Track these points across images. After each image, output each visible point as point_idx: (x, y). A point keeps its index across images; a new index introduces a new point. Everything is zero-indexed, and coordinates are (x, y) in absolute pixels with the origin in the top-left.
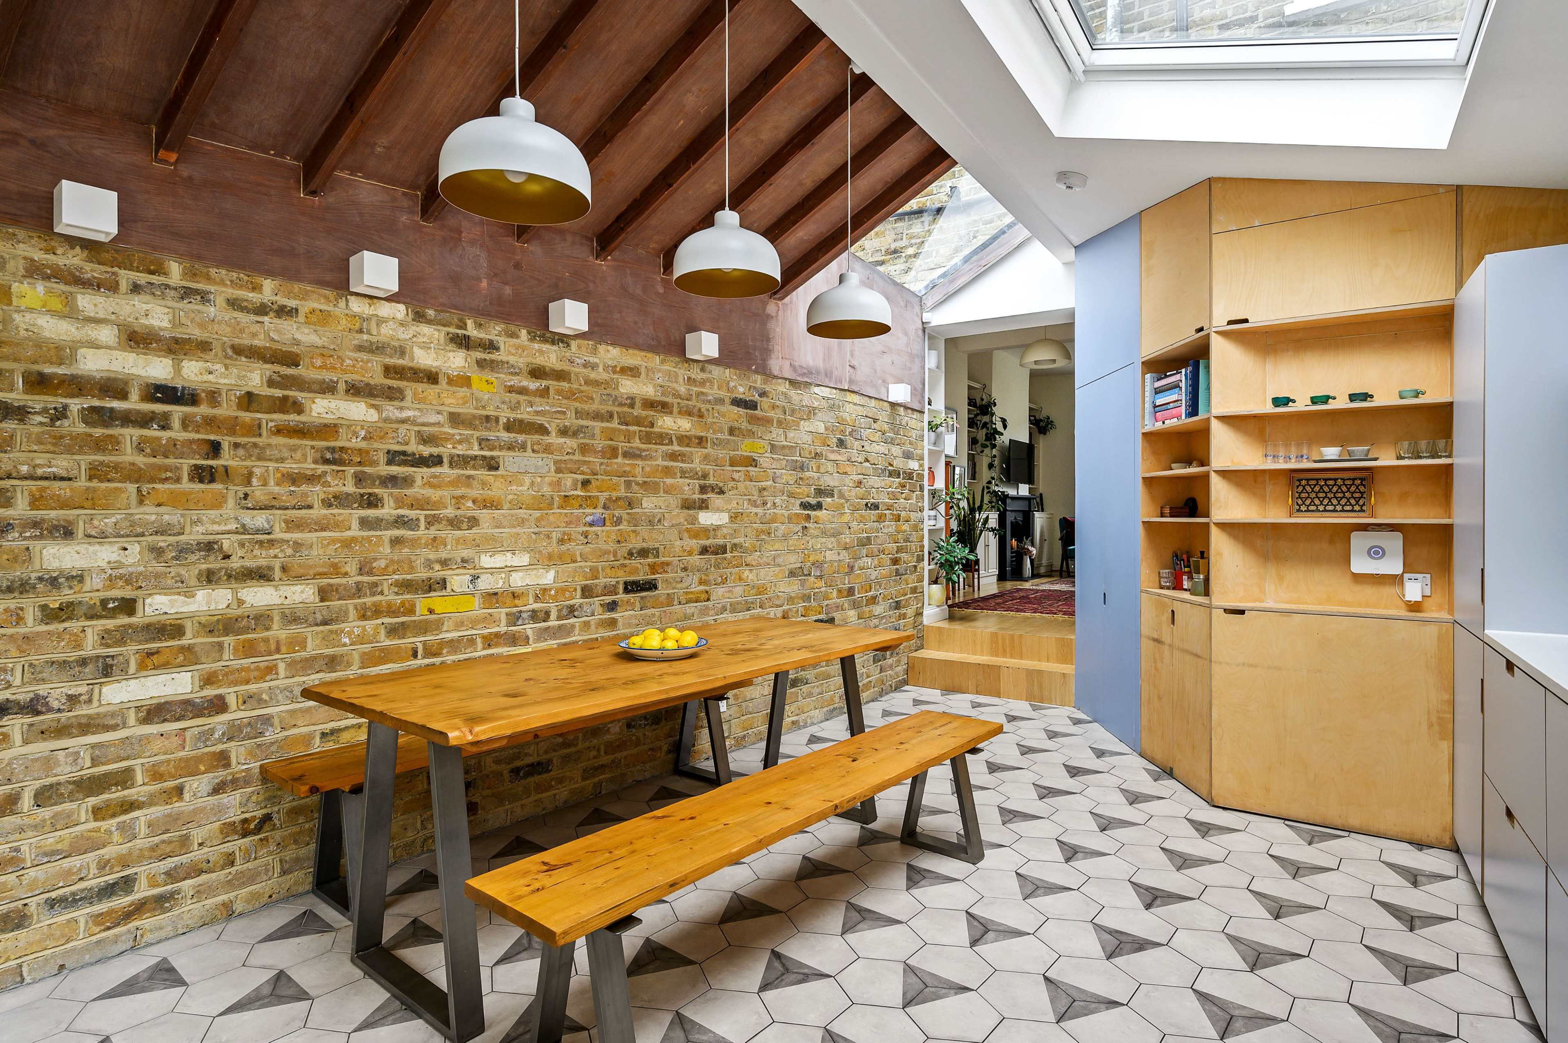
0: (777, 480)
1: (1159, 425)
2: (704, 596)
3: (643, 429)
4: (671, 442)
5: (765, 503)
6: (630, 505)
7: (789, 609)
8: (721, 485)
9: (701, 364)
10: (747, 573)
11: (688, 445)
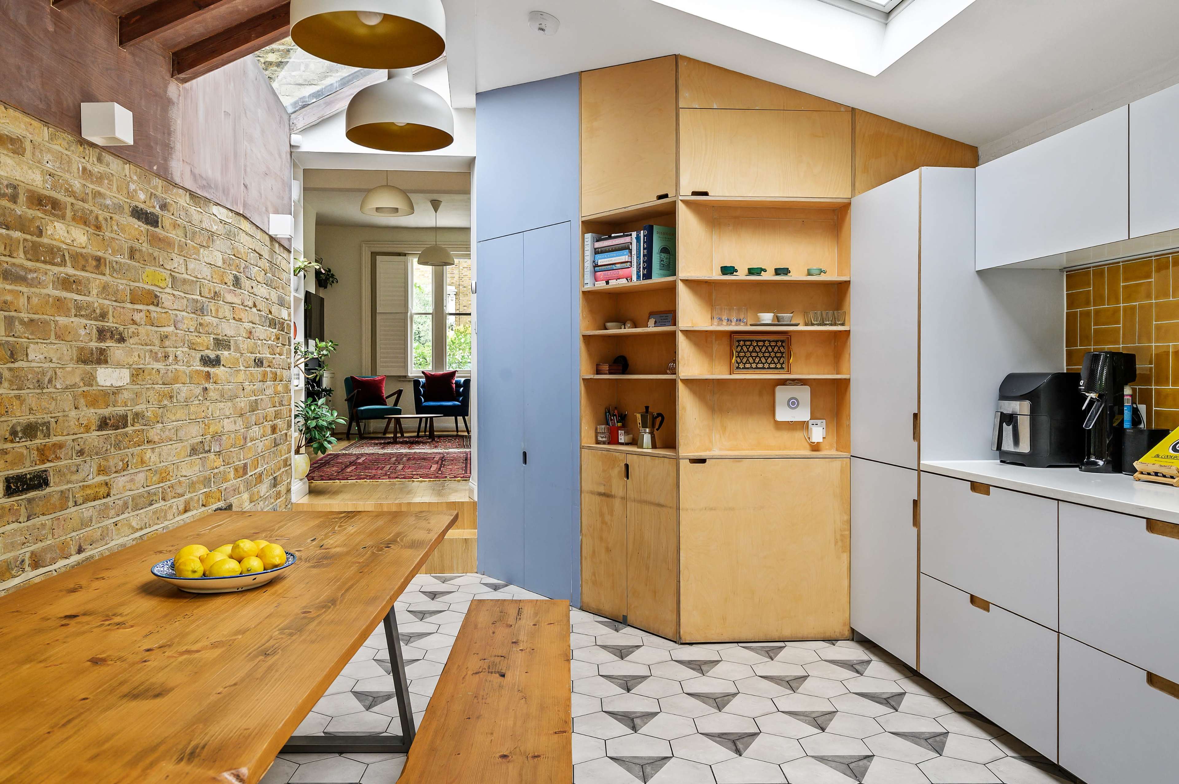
0: (179, 325)
1: (601, 285)
2: (103, 490)
3: (29, 237)
4: (63, 263)
5: (166, 357)
6: (13, 357)
7: (191, 498)
8: (121, 328)
9: (98, 151)
10: (149, 453)
11: (83, 269)
